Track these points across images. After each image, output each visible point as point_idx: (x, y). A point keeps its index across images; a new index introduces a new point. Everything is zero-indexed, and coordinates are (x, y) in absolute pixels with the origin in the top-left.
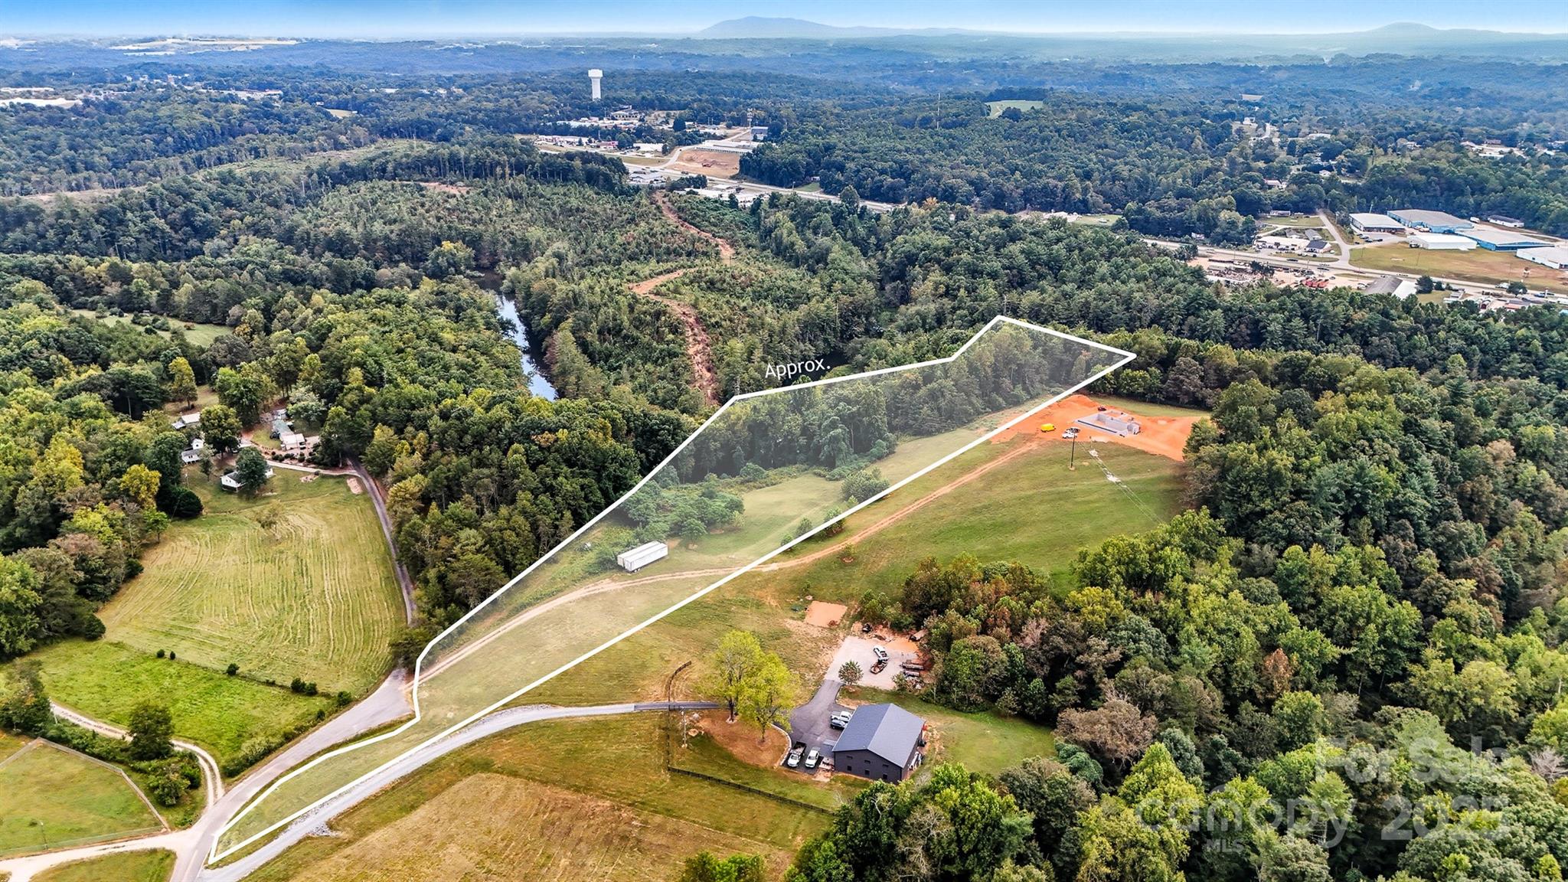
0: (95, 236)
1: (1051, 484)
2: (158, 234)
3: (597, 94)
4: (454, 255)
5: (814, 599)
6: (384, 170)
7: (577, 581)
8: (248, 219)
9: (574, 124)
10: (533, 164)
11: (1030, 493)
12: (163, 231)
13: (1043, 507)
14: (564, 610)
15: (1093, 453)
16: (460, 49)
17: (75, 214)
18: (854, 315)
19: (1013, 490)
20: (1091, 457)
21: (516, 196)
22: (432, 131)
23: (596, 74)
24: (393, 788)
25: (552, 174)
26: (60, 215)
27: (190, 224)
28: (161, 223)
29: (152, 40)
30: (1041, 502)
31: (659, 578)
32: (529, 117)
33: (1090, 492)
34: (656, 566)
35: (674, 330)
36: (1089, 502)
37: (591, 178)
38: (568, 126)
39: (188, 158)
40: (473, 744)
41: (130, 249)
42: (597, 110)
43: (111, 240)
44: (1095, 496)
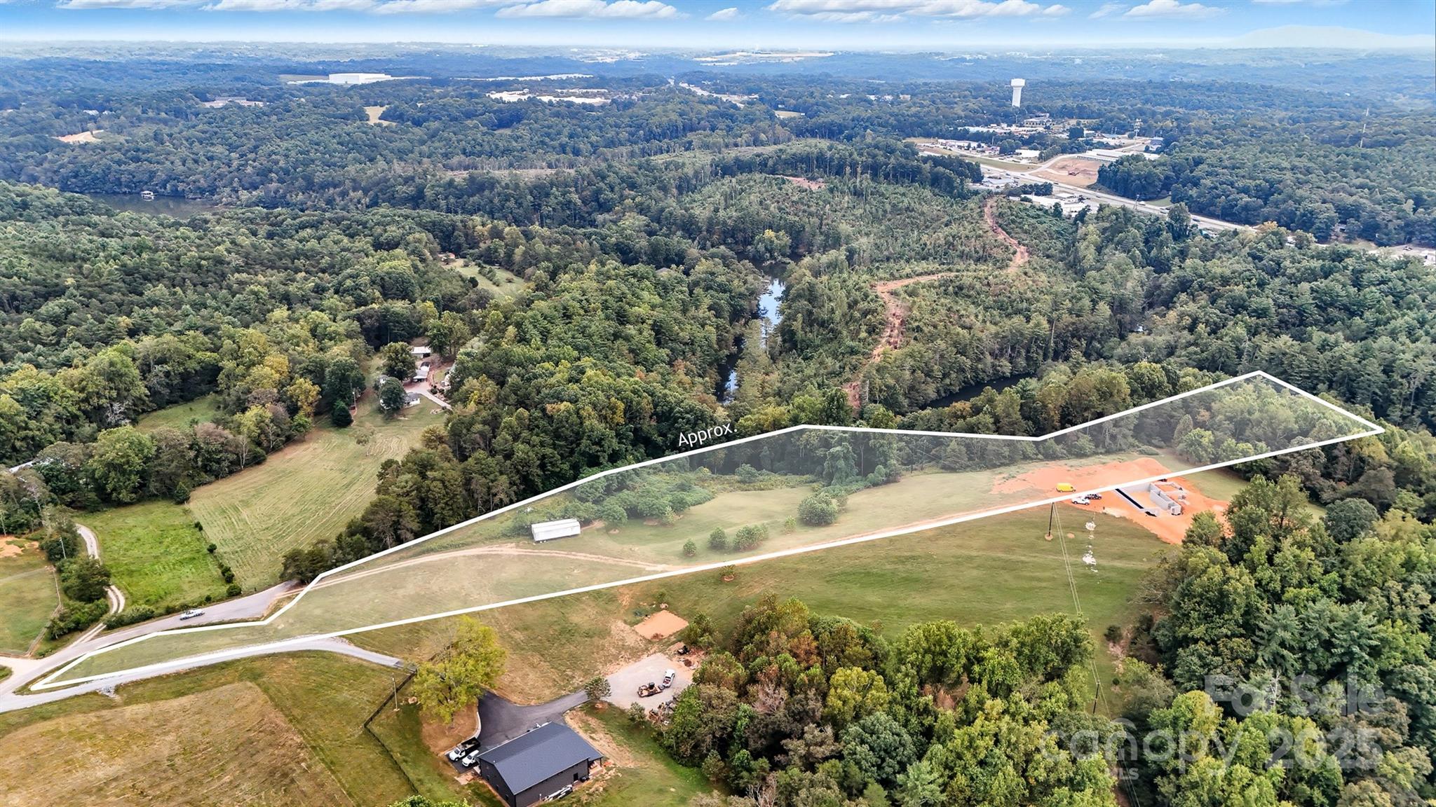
0: (525, 204)
1: (1008, 549)
2: (572, 206)
3: (1016, 102)
4: (772, 242)
5: (666, 609)
6: (766, 165)
7: (492, 539)
8: (638, 200)
9: (973, 130)
10: (887, 164)
11: (974, 553)
12: (575, 204)
13: (975, 573)
14: (452, 562)
15: (1090, 526)
16: (964, 60)
17: (517, 186)
18: (1073, 337)
19: (959, 546)
20: (1084, 530)
21: (857, 193)
22: (841, 132)
23: (1018, 83)
24: (186, 673)
25: (903, 175)
26: (507, 186)
27: (597, 200)
28: (575, 197)
29: (725, 53)
30: (978, 567)
31: (554, 553)
32: (937, 123)
33: (1044, 568)
34: (562, 541)
35: (872, 330)
36: (1039, 580)
37: (935, 181)
38: (967, 132)
39: (636, 148)
40: (269, 656)
41: (548, 217)
42: (1009, 118)
43: (536, 207)
44: (1047, 574)
